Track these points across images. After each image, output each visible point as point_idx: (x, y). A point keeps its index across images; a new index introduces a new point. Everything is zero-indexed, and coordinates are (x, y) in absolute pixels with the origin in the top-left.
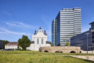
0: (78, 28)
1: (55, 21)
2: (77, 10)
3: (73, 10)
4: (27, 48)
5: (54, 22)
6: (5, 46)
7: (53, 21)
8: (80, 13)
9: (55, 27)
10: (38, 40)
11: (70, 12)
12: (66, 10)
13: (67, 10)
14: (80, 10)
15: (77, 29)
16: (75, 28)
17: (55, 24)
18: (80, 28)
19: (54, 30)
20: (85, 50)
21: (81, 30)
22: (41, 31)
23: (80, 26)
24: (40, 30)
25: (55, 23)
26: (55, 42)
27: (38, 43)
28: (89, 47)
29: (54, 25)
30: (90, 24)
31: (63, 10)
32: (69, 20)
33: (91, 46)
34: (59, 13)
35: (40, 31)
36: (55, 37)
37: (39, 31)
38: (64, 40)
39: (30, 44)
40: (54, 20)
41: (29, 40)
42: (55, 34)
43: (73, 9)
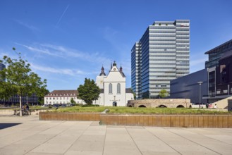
0: (183, 61)
1: (139, 47)
2: (183, 24)
3: (175, 24)
4: (94, 102)
5: (137, 49)
6: (45, 98)
7: (135, 47)
8: (188, 34)
9: (139, 59)
10: (111, 86)
11: (169, 28)
12: (160, 24)
13: (162, 25)
14: (188, 24)
15: (181, 63)
16: (178, 61)
17: (139, 53)
18: (188, 61)
19: (137, 61)
20: (197, 104)
21: (188, 65)
22: (117, 70)
23: (188, 57)
24: (115, 67)
25: (139, 50)
26: (139, 85)
27: (111, 92)
28: (203, 98)
29: (137, 55)
30: (206, 53)
31: (154, 24)
32: (167, 46)
33: (207, 96)
34: (147, 31)
35: (115, 69)
36: (139, 75)
37: (112, 70)
38: (157, 85)
39: (99, 94)
40: (137, 45)
41: (98, 88)
42: (139, 69)
43: (173, 22)
